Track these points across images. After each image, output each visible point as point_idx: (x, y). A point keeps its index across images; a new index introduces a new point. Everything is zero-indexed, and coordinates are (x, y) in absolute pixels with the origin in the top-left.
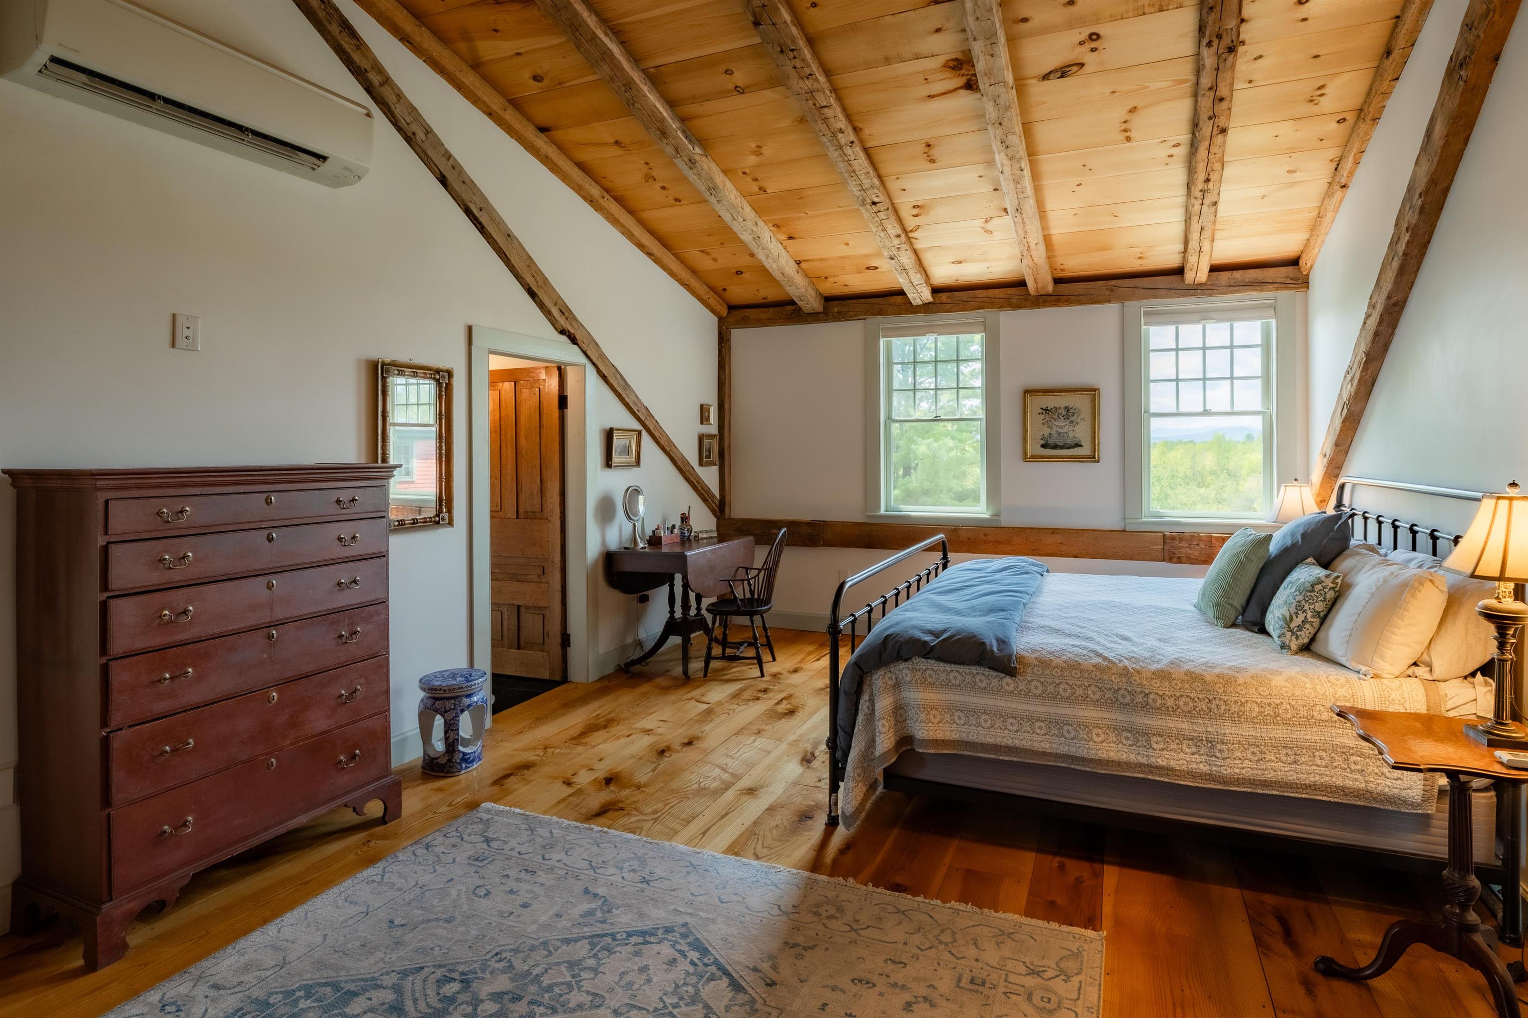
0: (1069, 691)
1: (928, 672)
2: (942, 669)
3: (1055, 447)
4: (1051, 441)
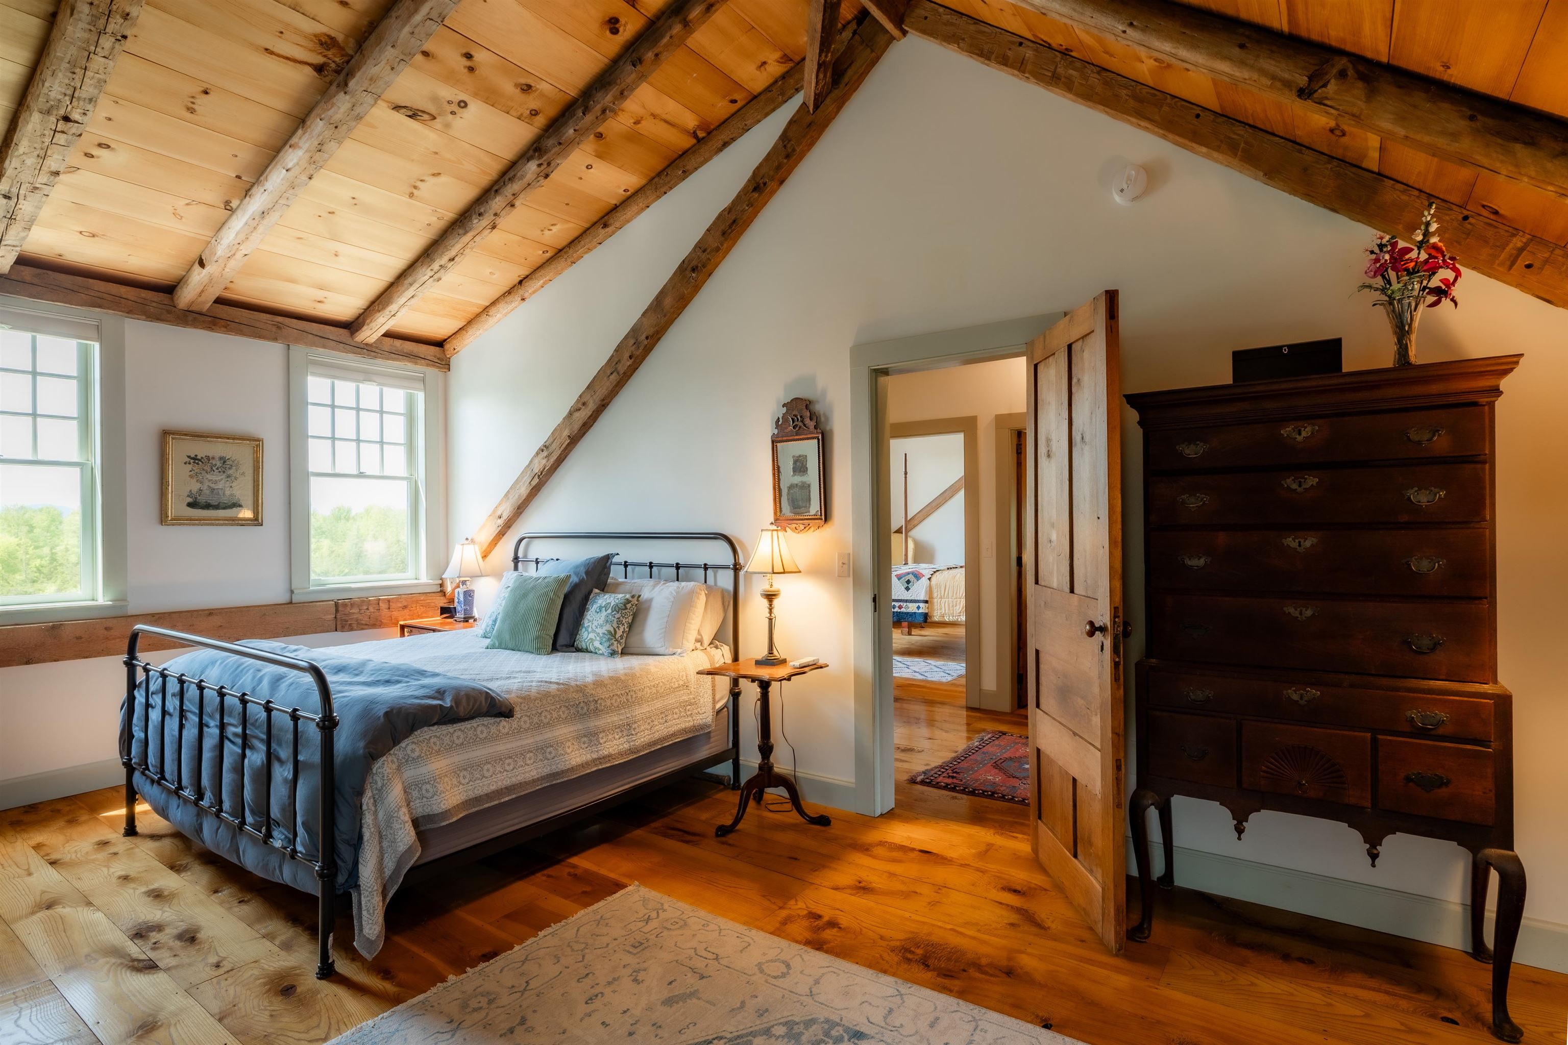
3: (207, 506)
4: (202, 499)
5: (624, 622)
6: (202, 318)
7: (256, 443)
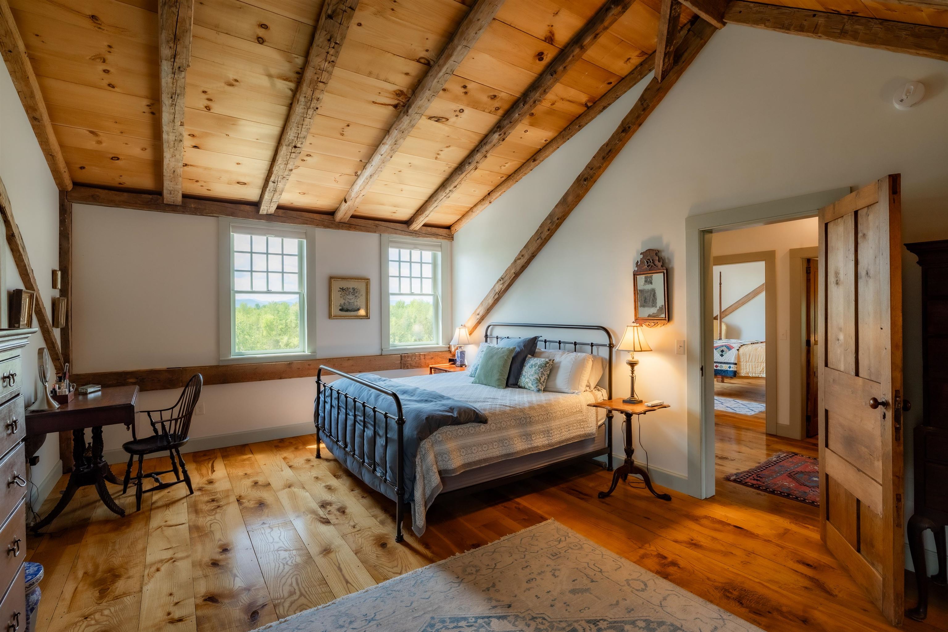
0: (505, 424)
1: (448, 432)
2: (454, 429)
3: (347, 310)
4: (345, 307)
5: (545, 373)
6: (345, 225)
7: (367, 281)
